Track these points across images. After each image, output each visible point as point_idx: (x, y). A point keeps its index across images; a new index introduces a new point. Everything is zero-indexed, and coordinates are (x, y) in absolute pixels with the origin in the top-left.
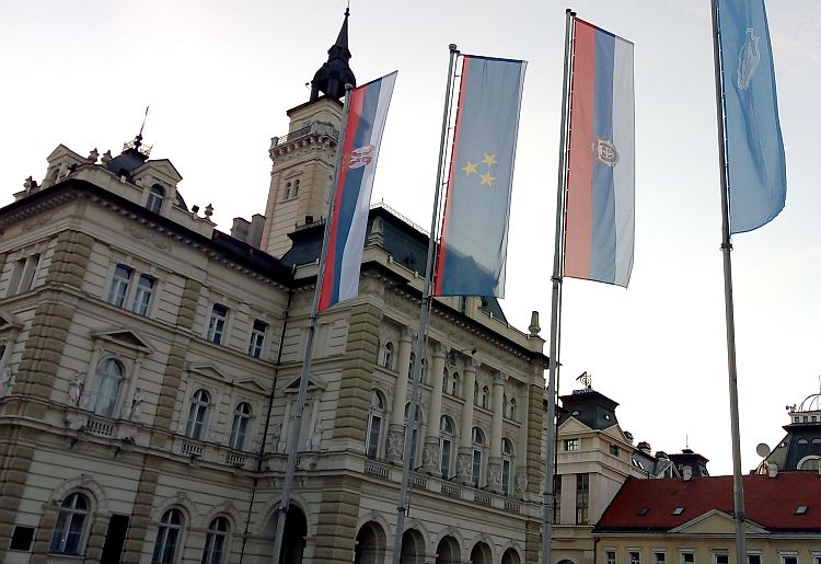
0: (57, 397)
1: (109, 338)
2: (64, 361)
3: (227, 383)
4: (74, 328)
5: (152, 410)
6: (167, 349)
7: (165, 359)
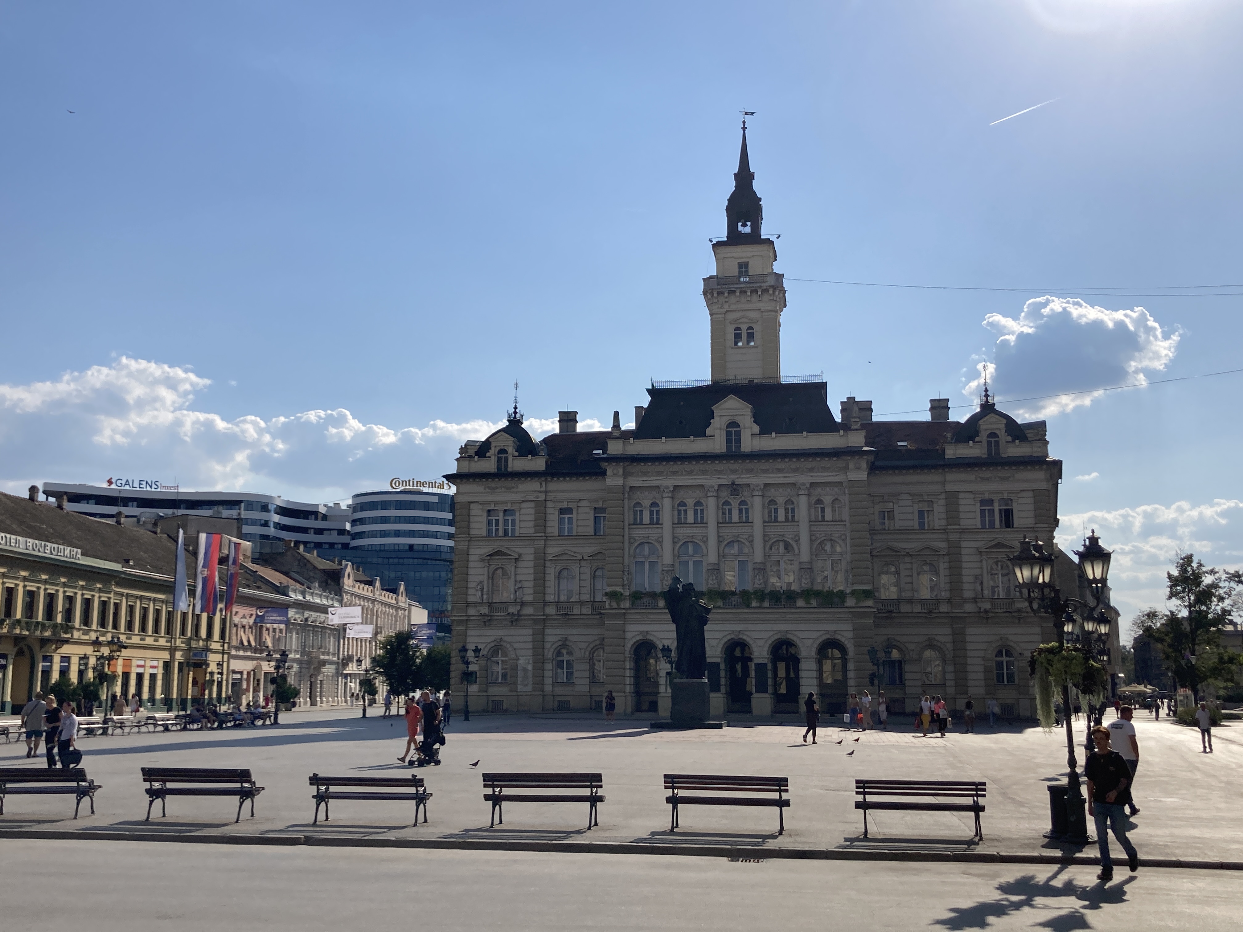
0: (471, 599)
1: (489, 558)
2: (470, 578)
3: (580, 560)
4: (471, 558)
5: (531, 591)
6: (532, 551)
7: (532, 557)
